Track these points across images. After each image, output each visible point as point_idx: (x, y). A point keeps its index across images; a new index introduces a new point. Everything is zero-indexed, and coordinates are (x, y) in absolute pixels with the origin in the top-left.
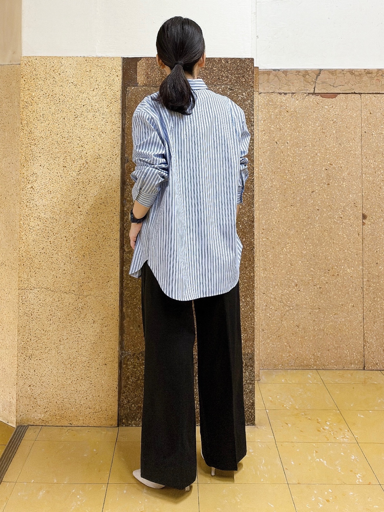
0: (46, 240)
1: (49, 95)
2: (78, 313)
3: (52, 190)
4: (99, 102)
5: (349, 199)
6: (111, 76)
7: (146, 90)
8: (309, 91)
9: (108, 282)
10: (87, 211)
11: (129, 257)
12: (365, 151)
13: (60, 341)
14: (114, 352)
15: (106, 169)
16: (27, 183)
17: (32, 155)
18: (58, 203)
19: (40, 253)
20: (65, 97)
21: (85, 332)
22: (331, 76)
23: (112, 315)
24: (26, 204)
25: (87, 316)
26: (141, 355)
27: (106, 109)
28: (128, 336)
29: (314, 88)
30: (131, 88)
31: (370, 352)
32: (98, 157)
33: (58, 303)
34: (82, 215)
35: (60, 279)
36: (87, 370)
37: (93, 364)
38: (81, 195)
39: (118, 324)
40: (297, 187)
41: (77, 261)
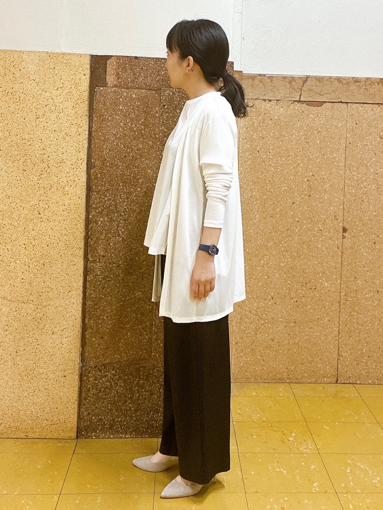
0: (3, 248)
1: (8, 92)
2: (36, 323)
3: (11, 195)
4: (64, 102)
5: (330, 212)
6: (77, 74)
7: (116, 91)
8: (295, 98)
9: (70, 291)
10: (47, 217)
11: (92, 266)
12: (349, 162)
13: (17, 352)
14: (74, 364)
15: (70, 174)
18: (17, 209)
20: (26, 96)
21: (44, 344)
22: (318, 84)
23: (73, 326)
25: (45, 326)
26: (103, 367)
27: (71, 110)
28: (90, 348)
29: (300, 96)
30: (99, 89)
31: (344, 366)
32: (62, 161)
33: (15, 313)
34: (42, 221)
35: (17, 288)
36: (45, 382)
37: (52, 376)
38: (42, 201)
39: (80, 336)
40: (278, 198)
41: (37, 269)
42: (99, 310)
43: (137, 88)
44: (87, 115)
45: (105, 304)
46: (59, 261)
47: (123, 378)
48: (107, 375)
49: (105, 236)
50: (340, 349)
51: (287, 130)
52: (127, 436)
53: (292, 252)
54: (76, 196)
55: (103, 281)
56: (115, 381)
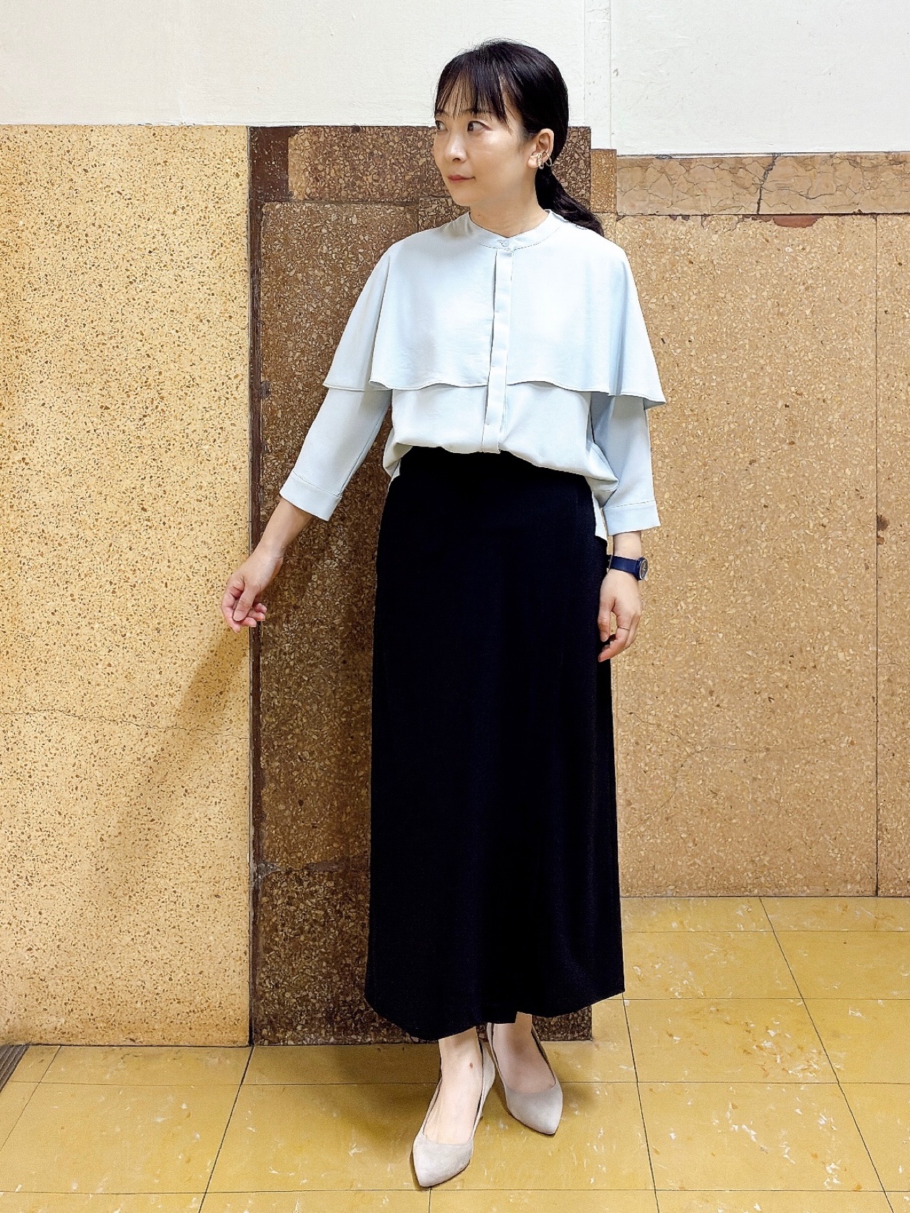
0: (61, 592)
2: (146, 771)
3: (74, 467)
4: (190, 242)
5: (843, 480)
6: (220, 174)
7: (311, 211)
8: (746, 209)
9: (221, 693)
10: (163, 518)
11: (272, 632)
12: (885, 359)
13: (102, 840)
14: (237, 865)
15: (212, 412)
16: (12, 449)
17: (21, 379)
18: (89, 500)
19: (48, 623)
20: (102, 231)
21: (165, 818)
22: (801, 171)
23: (232, 776)
24: (9, 500)
25: (168, 778)
26: (306, 873)
27: (209, 260)
28: (274, 827)
29: (759, 203)
30: (273, 207)
31: (893, 854)
32: (192, 382)
33: (95, 748)
34: (150, 528)
35: (98, 688)
36: (172, 910)
37: (187, 896)
38: (148, 479)
39: (248, 798)
40: (714, 451)
41: (142, 642)
42: (291, 735)
43: (362, 201)
44: (245, 271)
45: (305, 721)
46: (193, 621)
47: (354, 900)
48: (316, 891)
49: (299, 559)
50: (881, 811)
51: (730, 286)
52: (369, 1039)
53: (753, 580)
54: (227, 465)
55: (299, 667)
56: (335, 906)
